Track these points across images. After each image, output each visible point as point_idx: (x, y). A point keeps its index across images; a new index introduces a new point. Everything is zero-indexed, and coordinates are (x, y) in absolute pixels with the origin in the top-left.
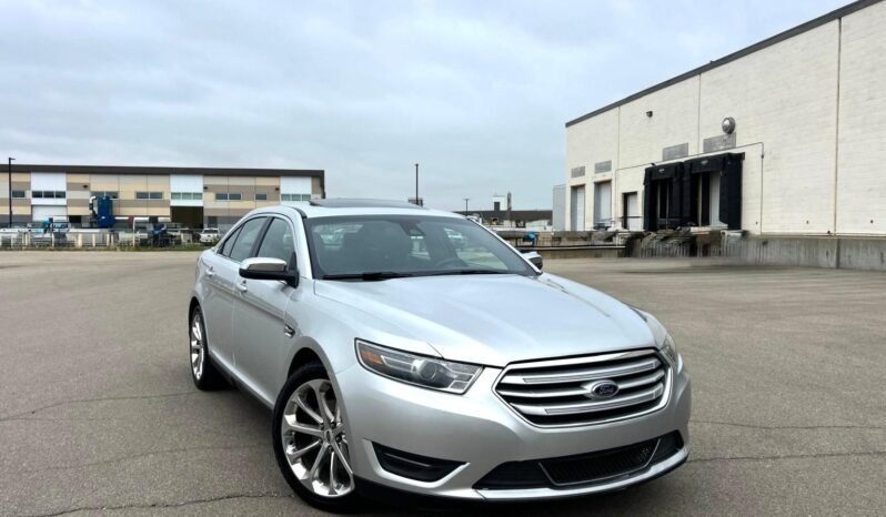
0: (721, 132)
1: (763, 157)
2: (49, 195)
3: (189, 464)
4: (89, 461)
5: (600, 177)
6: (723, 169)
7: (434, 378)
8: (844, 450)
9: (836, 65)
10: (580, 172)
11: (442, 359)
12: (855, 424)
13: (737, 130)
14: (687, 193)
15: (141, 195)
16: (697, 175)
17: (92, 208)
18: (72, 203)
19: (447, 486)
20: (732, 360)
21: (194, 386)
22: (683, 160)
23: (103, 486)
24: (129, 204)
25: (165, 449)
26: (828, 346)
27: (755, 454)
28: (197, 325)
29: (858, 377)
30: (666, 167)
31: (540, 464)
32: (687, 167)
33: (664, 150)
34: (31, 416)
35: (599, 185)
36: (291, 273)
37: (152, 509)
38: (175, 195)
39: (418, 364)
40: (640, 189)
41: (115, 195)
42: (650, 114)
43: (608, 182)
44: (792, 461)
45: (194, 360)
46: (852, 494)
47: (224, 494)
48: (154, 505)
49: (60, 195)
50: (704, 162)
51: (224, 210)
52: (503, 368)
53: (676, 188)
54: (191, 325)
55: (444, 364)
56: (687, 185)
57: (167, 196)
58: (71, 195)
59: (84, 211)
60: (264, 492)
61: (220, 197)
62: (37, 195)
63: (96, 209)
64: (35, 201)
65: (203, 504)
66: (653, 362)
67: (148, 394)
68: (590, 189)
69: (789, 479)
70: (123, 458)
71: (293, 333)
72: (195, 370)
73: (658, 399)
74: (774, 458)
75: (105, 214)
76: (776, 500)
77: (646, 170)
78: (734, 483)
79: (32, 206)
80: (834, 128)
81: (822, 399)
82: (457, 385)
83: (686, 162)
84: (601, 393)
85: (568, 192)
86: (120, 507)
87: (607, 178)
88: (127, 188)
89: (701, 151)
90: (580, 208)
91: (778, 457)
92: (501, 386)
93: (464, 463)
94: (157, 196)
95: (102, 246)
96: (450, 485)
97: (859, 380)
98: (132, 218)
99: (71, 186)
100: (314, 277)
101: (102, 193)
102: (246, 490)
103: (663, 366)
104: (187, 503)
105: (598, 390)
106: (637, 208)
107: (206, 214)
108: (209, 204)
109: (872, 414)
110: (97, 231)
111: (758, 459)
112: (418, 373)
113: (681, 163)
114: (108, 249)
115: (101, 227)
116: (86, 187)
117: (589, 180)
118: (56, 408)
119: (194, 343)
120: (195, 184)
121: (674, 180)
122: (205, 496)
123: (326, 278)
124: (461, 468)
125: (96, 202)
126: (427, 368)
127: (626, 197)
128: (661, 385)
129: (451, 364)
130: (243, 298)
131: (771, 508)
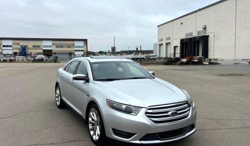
0: (202, 29)
1: (214, 36)
2: (7, 46)
3: (59, 131)
4: (32, 130)
5: (167, 42)
6: (203, 40)
7: (128, 110)
8: (239, 127)
9: (235, 10)
10: (161, 40)
11: (130, 105)
12: (242, 119)
13: (207, 28)
14: (192, 46)
15: (34, 46)
16: (195, 41)
17: (20, 50)
18: (14, 49)
19: (132, 140)
20: (207, 99)
21: (57, 107)
22: (191, 37)
23: (37, 138)
24: (31, 49)
25: (52, 127)
26: (233, 94)
27: (214, 128)
28: (58, 90)
29: (242, 104)
30: (186, 39)
31: (157, 134)
32: (193, 39)
33: (186, 34)
34: (13, 117)
35: (167, 44)
36: (87, 79)
37: (51, 145)
38: (44, 46)
39: (124, 107)
40: (179, 45)
41: (27, 46)
42: (182, 24)
43: (170, 43)
44: (225, 130)
45: (57, 100)
46: (241, 140)
47: (70, 140)
48: (52, 144)
49: (11, 46)
50: (197, 38)
51: (58, 50)
52: (147, 108)
53: (189, 45)
54: (56, 90)
55: (131, 107)
56: (193, 44)
57: (42, 47)
58: (14, 46)
59: (18, 51)
60: (81, 140)
61: (57, 47)
62: (4, 46)
63: (21, 50)
64: (3, 48)
65: (65, 143)
66: (186, 105)
67: (44, 110)
68: (164, 45)
69: (224, 135)
70: (41, 130)
71: (88, 96)
72: (57, 102)
73: (188, 115)
74: (220, 129)
75: (24, 52)
76: (220, 142)
77: (181, 40)
78: (209, 137)
79: (2, 49)
80: (235, 28)
81: (232, 111)
82: (134, 113)
83: (192, 37)
84: (173, 114)
85: (158, 46)
86: (43, 144)
87: (169, 42)
88: (30, 44)
89: (197, 34)
90: (161, 51)
91: (221, 129)
92: (146, 113)
93: (137, 134)
94: (39, 46)
95: (23, 61)
96: (133, 140)
97: (242, 105)
98: (31, 53)
99: (14, 44)
100: (93, 80)
101: (23, 46)
102: (76, 139)
103: (189, 106)
104: (61, 143)
105: (172, 114)
106: (178, 51)
107: (53, 52)
108: (54, 49)
109: (246, 115)
110: (21, 57)
111: (215, 129)
112: (124, 109)
113: (191, 38)
114: (25, 62)
115: (23, 56)
116: (18, 44)
117: (164, 42)
118: (19, 114)
119: (57, 95)
120: (50, 43)
121: (189, 43)
122: (65, 141)
123: (97, 80)
124: (136, 135)
125: (21, 48)
126: (126, 108)
127: (175, 47)
128: (189, 111)
129: (133, 107)
130: (73, 84)
131: (219, 144)
